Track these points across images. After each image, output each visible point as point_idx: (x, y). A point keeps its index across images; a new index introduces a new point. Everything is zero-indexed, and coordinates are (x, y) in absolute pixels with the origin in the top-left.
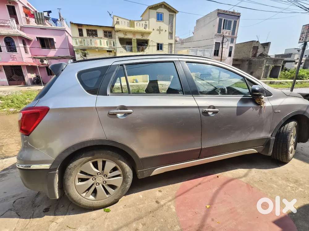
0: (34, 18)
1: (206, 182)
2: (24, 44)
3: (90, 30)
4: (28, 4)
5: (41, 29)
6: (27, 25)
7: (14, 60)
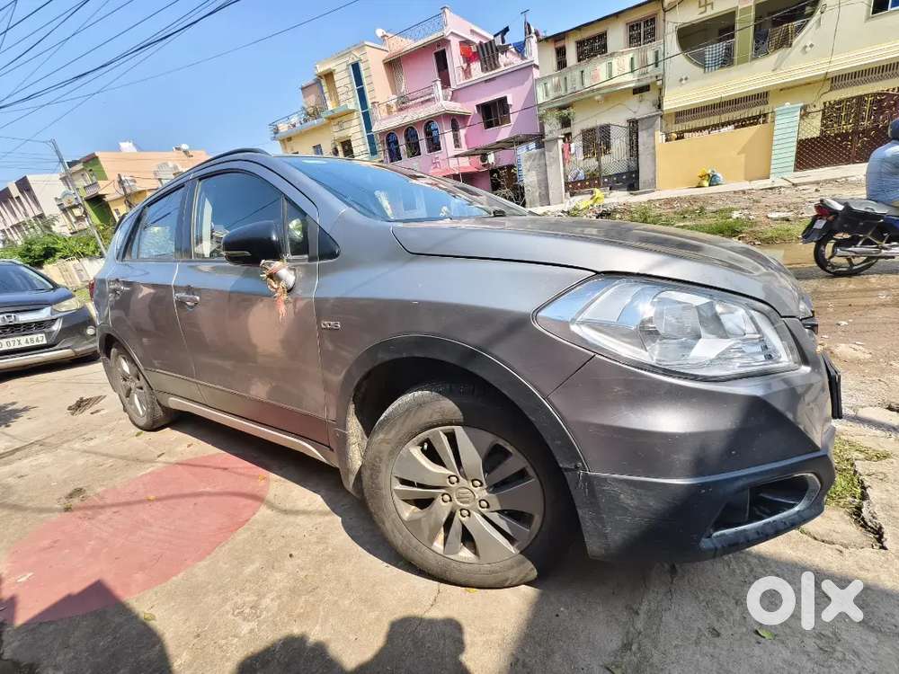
0: (479, 58)
1: (241, 474)
2: (455, 129)
3: (588, 40)
4: (472, 31)
5: (486, 81)
6: (466, 81)
7: (436, 167)
